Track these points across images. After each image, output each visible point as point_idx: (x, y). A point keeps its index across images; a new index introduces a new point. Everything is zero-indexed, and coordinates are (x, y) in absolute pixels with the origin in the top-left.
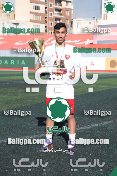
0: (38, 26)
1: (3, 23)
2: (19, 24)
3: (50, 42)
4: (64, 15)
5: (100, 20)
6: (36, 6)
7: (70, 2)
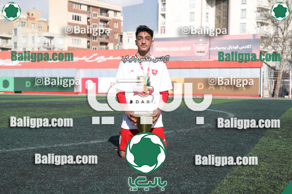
0: (78, 40)
1: (33, 37)
2: (54, 39)
3: (94, 59)
4: (111, 28)
5: (156, 33)
6: (76, 16)
7: (119, 12)
